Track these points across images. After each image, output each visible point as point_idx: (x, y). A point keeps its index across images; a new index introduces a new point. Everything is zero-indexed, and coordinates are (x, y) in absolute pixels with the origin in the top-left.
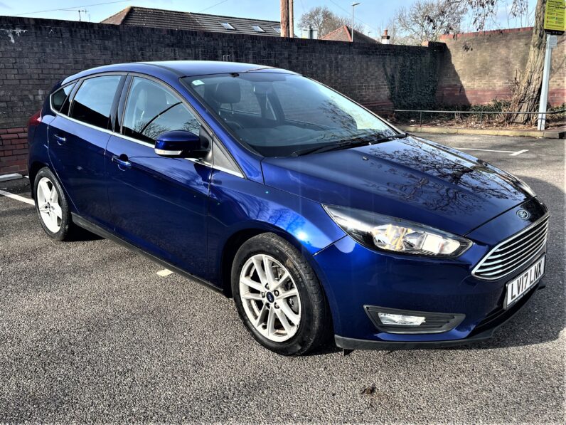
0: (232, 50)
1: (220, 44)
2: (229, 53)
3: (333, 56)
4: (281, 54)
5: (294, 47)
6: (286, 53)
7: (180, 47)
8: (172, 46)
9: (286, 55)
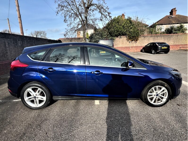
0: (21, 40)
1: (17, 38)
2: (20, 41)
3: (43, 42)
4: (32, 41)
5: (35, 40)
6: (34, 41)
7: (5, 38)
8: (3, 38)
9: (34, 42)
